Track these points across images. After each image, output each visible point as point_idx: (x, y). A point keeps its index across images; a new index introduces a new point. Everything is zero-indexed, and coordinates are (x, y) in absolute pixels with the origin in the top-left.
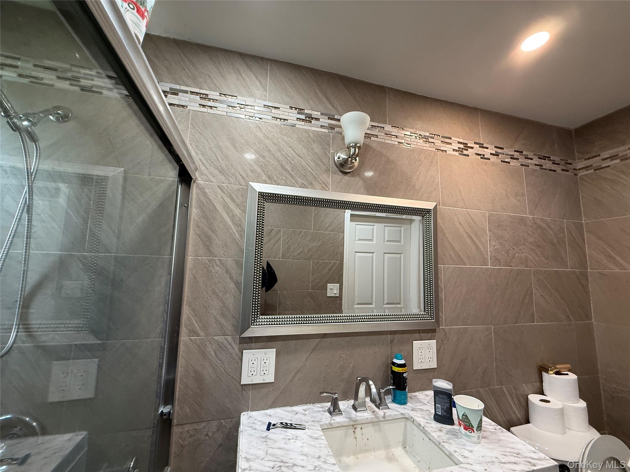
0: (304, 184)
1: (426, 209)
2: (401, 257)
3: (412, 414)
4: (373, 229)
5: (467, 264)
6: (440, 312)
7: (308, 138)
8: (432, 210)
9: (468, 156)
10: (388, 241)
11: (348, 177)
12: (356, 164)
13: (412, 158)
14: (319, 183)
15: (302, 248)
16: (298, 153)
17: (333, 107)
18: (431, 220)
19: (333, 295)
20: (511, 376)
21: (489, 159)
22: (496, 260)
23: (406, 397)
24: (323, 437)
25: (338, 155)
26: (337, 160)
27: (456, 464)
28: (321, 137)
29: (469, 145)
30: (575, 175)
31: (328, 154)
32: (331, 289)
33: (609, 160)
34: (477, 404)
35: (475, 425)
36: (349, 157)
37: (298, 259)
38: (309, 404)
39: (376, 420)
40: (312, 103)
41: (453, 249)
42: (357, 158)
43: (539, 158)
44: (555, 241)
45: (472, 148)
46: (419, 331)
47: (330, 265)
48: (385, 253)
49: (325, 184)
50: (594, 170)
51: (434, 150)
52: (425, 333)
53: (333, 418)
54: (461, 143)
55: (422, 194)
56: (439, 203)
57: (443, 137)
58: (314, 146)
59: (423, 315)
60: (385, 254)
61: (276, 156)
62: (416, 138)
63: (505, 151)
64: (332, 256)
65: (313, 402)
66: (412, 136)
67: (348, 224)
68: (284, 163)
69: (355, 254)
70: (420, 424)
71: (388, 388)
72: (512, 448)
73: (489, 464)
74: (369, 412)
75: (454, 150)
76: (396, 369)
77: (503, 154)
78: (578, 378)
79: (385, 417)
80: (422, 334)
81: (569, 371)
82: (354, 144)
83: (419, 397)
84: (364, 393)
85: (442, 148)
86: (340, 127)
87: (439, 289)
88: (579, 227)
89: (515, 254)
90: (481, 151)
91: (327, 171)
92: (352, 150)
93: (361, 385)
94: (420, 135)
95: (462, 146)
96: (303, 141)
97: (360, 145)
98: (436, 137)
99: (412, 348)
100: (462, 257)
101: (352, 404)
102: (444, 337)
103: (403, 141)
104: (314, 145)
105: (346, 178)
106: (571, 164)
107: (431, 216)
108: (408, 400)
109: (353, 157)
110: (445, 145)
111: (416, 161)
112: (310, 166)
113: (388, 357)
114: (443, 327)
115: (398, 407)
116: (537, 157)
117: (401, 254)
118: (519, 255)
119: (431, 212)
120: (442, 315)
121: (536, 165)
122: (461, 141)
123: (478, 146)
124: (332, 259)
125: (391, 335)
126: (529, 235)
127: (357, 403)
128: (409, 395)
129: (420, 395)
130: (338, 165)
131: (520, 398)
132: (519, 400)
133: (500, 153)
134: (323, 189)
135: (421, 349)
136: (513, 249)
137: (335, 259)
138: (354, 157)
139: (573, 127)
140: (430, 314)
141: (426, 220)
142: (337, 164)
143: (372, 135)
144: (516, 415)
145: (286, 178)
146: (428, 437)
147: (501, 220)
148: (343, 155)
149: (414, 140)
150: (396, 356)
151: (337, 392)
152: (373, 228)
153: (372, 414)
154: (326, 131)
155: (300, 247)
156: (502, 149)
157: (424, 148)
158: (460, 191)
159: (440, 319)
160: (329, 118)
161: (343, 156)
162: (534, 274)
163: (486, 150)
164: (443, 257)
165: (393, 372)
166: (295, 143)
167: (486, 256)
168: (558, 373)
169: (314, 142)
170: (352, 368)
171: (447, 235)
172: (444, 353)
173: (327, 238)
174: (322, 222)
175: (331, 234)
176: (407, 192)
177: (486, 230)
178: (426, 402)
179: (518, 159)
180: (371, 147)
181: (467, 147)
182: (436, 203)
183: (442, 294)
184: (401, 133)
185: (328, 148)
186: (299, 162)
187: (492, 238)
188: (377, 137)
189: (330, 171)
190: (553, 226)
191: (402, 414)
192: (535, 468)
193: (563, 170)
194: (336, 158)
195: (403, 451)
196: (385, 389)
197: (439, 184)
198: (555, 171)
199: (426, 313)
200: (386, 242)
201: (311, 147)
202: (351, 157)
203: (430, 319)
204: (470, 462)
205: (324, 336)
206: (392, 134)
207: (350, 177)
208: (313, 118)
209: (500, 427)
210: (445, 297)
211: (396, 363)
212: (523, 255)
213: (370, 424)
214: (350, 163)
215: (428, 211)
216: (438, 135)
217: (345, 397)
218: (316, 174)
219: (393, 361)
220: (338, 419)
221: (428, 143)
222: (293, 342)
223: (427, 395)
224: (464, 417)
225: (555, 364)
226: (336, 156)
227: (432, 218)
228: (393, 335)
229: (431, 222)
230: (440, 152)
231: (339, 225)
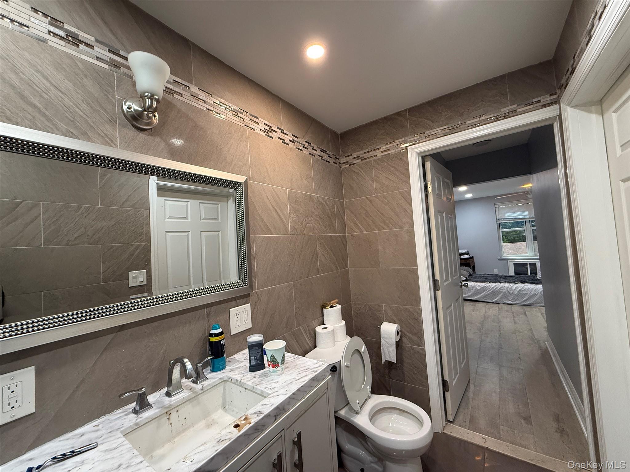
0: (72, 133)
1: (238, 182)
2: (218, 234)
3: (230, 375)
4: (187, 206)
5: (274, 234)
6: (253, 277)
7: (74, 67)
8: (243, 184)
9: (272, 138)
10: (205, 219)
11: (144, 135)
12: (156, 120)
13: (222, 129)
14: (99, 135)
15: (83, 229)
16: (55, 84)
17: (117, 38)
18: (242, 193)
19: (138, 284)
20: (305, 318)
21: (288, 144)
22: (294, 229)
23: (225, 362)
24: (127, 442)
25: (128, 104)
26: (128, 112)
27: (266, 397)
28: (99, 72)
29: (273, 128)
30: (340, 167)
31: (111, 98)
32: (135, 277)
33: (356, 159)
34: (280, 344)
35: (279, 361)
36: (145, 111)
37: (77, 245)
38: (103, 416)
39: (193, 396)
40: (78, 19)
41: (263, 220)
42: (156, 114)
43: (321, 151)
44: (330, 214)
45: (275, 132)
46: (235, 299)
47: (132, 248)
48: (201, 231)
49: (109, 138)
50: (350, 165)
51: (244, 125)
52: (240, 299)
53: (140, 416)
54: (267, 125)
55: (233, 167)
56: (250, 178)
57: (251, 115)
58: (88, 83)
59: (238, 282)
60: (202, 233)
61: (8, 79)
62: (226, 109)
63: (299, 140)
64: (133, 237)
65: (109, 410)
66: (222, 106)
67: (154, 199)
68: (26, 93)
69: (166, 234)
70: (237, 380)
71: (207, 359)
72: (304, 367)
73: (289, 385)
74: (185, 391)
75: (261, 130)
76: (213, 339)
77: (298, 142)
78: (342, 307)
79: (204, 389)
80: (238, 301)
81: (337, 304)
82: (150, 95)
83: (237, 358)
84: (179, 374)
85: (251, 126)
86: (129, 68)
87: (252, 258)
88: (342, 204)
89: (307, 224)
90: (282, 136)
91: (112, 121)
92: (148, 102)
93: (175, 367)
94: (230, 107)
95: (267, 128)
96: (64, 69)
97: (159, 98)
98: (245, 113)
99: (228, 316)
100: (270, 227)
101: (165, 392)
102: (257, 299)
103: (212, 109)
104: (85, 80)
105: (142, 136)
106: (338, 159)
107: (242, 189)
108: (227, 364)
109: (150, 110)
110: (253, 123)
111: (226, 132)
112: (81, 109)
113: (205, 331)
114: (256, 291)
115: (217, 375)
116: (319, 150)
117: (219, 231)
118: (309, 225)
119: (242, 185)
120: (255, 280)
121: (319, 156)
122: (267, 123)
123: (280, 131)
124: (133, 241)
125: (208, 309)
126: (315, 209)
127: (171, 389)
128: (227, 360)
129: (238, 356)
130: (129, 117)
131: (311, 331)
132: (310, 333)
133: (296, 141)
134: (107, 144)
135: (237, 314)
136: (305, 220)
137: (138, 241)
138: (152, 111)
139: (339, 132)
140: (244, 281)
141: (238, 193)
142: (127, 115)
143: (176, 92)
144: (309, 345)
145: (34, 117)
146: (244, 388)
147: (297, 197)
148: (136, 105)
149: (223, 111)
150: (213, 327)
151: (145, 387)
152: (187, 204)
153: (190, 391)
154: (106, 67)
155: (80, 228)
156: (297, 138)
157: (234, 121)
158: (267, 168)
159: (253, 284)
160: (110, 51)
161: (136, 107)
162: (318, 239)
163: (286, 136)
164: (254, 227)
165: (211, 343)
166: (49, 68)
167: (287, 226)
168: (331, 307)
169: (86, 76)
170: (163, 354)
171: (257, 208)
172: (257, 313)
173: (125, 215)
174: (114, 196)
175: (130, 211)
176: (218, 164)
177: (286, 203)
178: (243, 360)
179: (307, 149)
180: (175, 105)
181: (272, 131)
182: (247, 177)
183: (254, 261)
184: (210, 100)
185: (111, 91)
186: (60, 99)
187: (292, 211)
188: (182, 96)
189: (116, 123)
190: (328, 203)
191: (220, 378)
192: (316, 373)
193: (334, 162)
194: (125, 108)
195: (223, 412)
196: (202, 363)
197: (248, 159)
198: (329, 162)
199: (241, 280)
200: (202, 219)
201: (80, 82)
202: (147, 110)
203: (244, 286)
204: (276, 390)
205: (122, 328)
206: (200, 98)
207: (148, 135)
208: (81, 42)
209: (297, 356)
210: (257, 264)
211: (213, 334)
212: (312, 224)
213: (188, 402)
214: (147, 118)
215: (240, 184)
216: (247, 112)
217: (155, 388)
218: (93, 123)
219: (210, 333)
220: (147, 414)
221: (237, 117)
222: (68, 348)
223: (244, 354)
224: (272, 358)
225: (330, 302)
226: (125, 104)
227: (243, 191)
228: (210, 308)
229: (242, 195)
230: (248, 129)
231: (141, 199)
